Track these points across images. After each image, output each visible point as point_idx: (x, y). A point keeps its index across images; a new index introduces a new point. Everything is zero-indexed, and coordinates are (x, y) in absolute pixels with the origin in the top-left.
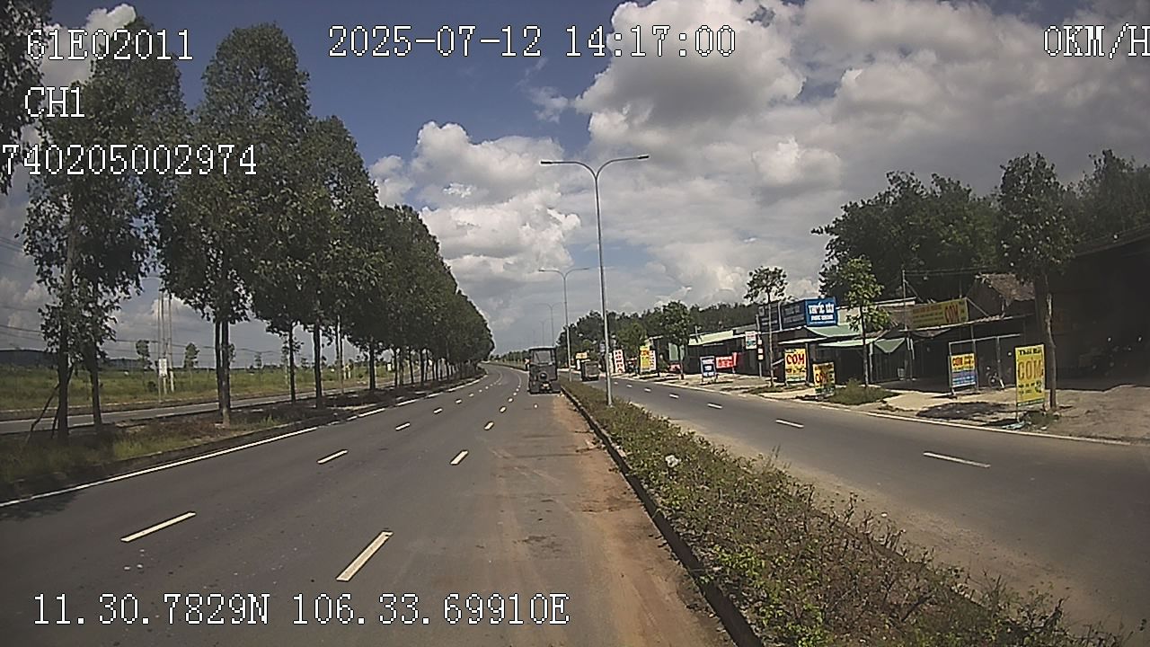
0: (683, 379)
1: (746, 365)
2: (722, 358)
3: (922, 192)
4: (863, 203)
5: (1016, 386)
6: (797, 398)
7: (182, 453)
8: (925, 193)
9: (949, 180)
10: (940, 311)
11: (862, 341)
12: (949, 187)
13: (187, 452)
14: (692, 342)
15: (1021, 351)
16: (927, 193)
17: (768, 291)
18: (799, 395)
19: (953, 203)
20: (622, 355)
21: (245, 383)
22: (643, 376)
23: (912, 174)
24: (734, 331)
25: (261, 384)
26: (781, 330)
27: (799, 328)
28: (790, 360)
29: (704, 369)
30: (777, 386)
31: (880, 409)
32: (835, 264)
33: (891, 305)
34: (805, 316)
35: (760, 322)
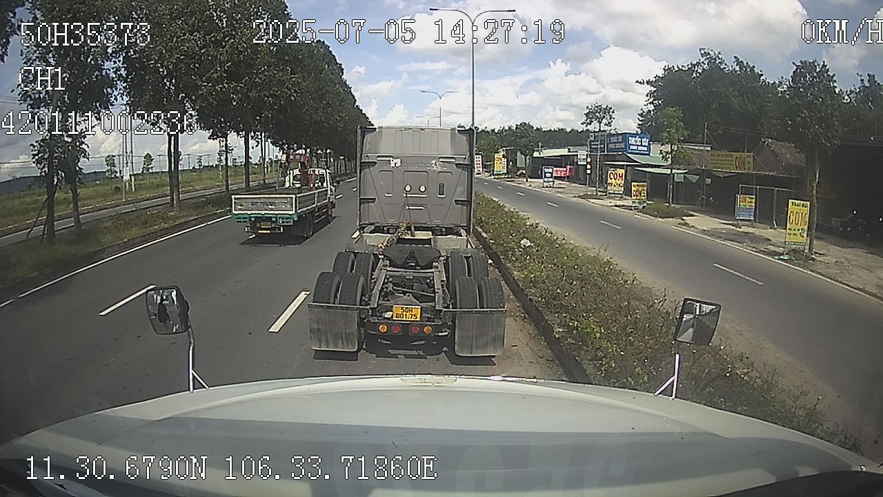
0: (527, 181)
1: (577, 175)
2: (558, 169)
3: (725, 68)
4: (678, 67)
5: (786, 229)
6: (616, 206)
7: (143, 238)
8: (727, 69)
9: (747, 64)
10: (731, 159)
11: (670, 170)
12: (746, 70)
13: (147, 237)
14: (536, 154)
15: (793, 203)
16: (729, 70)
17: (600, 123)
18: (618, 204)
19: (747, 81)
20: (480, 159)
21: (189, 180)
22: (496, 177)
23: (719, 53)
24: (569, 149)
25: (201, 180)
26: (606, 153)
27: (620, 153)
28: (612, 177)
29: (545, 176)
30: (601, 195)
31: (679, 224)
32: (651, 109)
33: (693, 147)
34: (625, 145)
35: (590, 145)
